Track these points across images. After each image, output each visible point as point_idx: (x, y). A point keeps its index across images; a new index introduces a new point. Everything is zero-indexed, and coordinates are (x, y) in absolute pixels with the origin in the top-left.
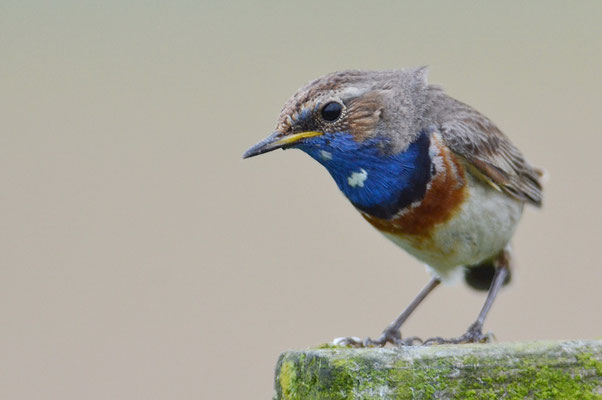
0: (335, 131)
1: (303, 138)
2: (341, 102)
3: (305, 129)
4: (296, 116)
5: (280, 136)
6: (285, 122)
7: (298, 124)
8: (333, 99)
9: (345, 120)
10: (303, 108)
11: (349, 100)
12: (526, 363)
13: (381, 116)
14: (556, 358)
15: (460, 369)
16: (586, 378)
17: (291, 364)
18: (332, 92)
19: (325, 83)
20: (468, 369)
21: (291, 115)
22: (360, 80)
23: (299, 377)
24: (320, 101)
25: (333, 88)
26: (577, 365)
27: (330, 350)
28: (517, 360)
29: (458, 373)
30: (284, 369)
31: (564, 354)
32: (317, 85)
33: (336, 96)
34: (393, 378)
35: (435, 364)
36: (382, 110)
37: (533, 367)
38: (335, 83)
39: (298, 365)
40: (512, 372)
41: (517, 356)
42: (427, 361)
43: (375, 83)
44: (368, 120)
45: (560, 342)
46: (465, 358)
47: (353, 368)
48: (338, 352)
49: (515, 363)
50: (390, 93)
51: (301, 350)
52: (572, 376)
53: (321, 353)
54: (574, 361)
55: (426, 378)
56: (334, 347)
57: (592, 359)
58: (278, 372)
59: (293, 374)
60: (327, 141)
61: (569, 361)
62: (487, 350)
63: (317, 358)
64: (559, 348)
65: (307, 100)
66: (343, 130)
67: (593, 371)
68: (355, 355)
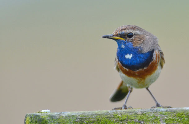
0: (129, 41)
1: (119, 39)
2: (134, 34)
3: (121, 37)
4: (120, 32)
5: (114, 35)
6: (117, 33)
7: (120, 35)
8: (132, 32)
9: (133, 39)
10: (123, 31)
11: (136, 34)
12: (98, 117)
13: (143, 42)
14: (107, 115)
15: (79, 119)
16: (116, 121)
17: (29, 117)
18: (133, 30)
19: (131, 27)
20: (81, 119)
21: (119, 32)
22: (141, 30)
23: (31, 121)
24: (128, 31)
25: (133, 29)
26: (114, 117)
27: (40, 113)
28: (96, 116)
29: (78, 120)
30: (27, 119)
31: (110, 114)
32: (129, 27)
33: (133, 32)
34: (59, 121)
35: (72, 117)
36: (144, 41)
37: (100, 118)
38: (134, 28)
39: (31, 118)
40: (94, 119)
41: (95, 115)
42: (69, 116)
43: (144, 33)
44: (139, 42)
45: (108, 111)
46: (80, 115)
47: (47, 119)
48: (43, 114)
49: (95, 117)
50: (147, 37)
51: (32, 113)
52: (112, 121)
53: (38, 114)
54: (113, 116)
55: (69, 121)
56: (42, 112)
57: (118, 116)
58: (25, 120)
59: (30, 120)
60: (125, 43)
61: (111, 116)
62: (87, 113)
63: (37, 116)
64: (108, 112)
65: (125, 29)
66: (131, 42)
67: (118, 119)
68: (48, 115)
